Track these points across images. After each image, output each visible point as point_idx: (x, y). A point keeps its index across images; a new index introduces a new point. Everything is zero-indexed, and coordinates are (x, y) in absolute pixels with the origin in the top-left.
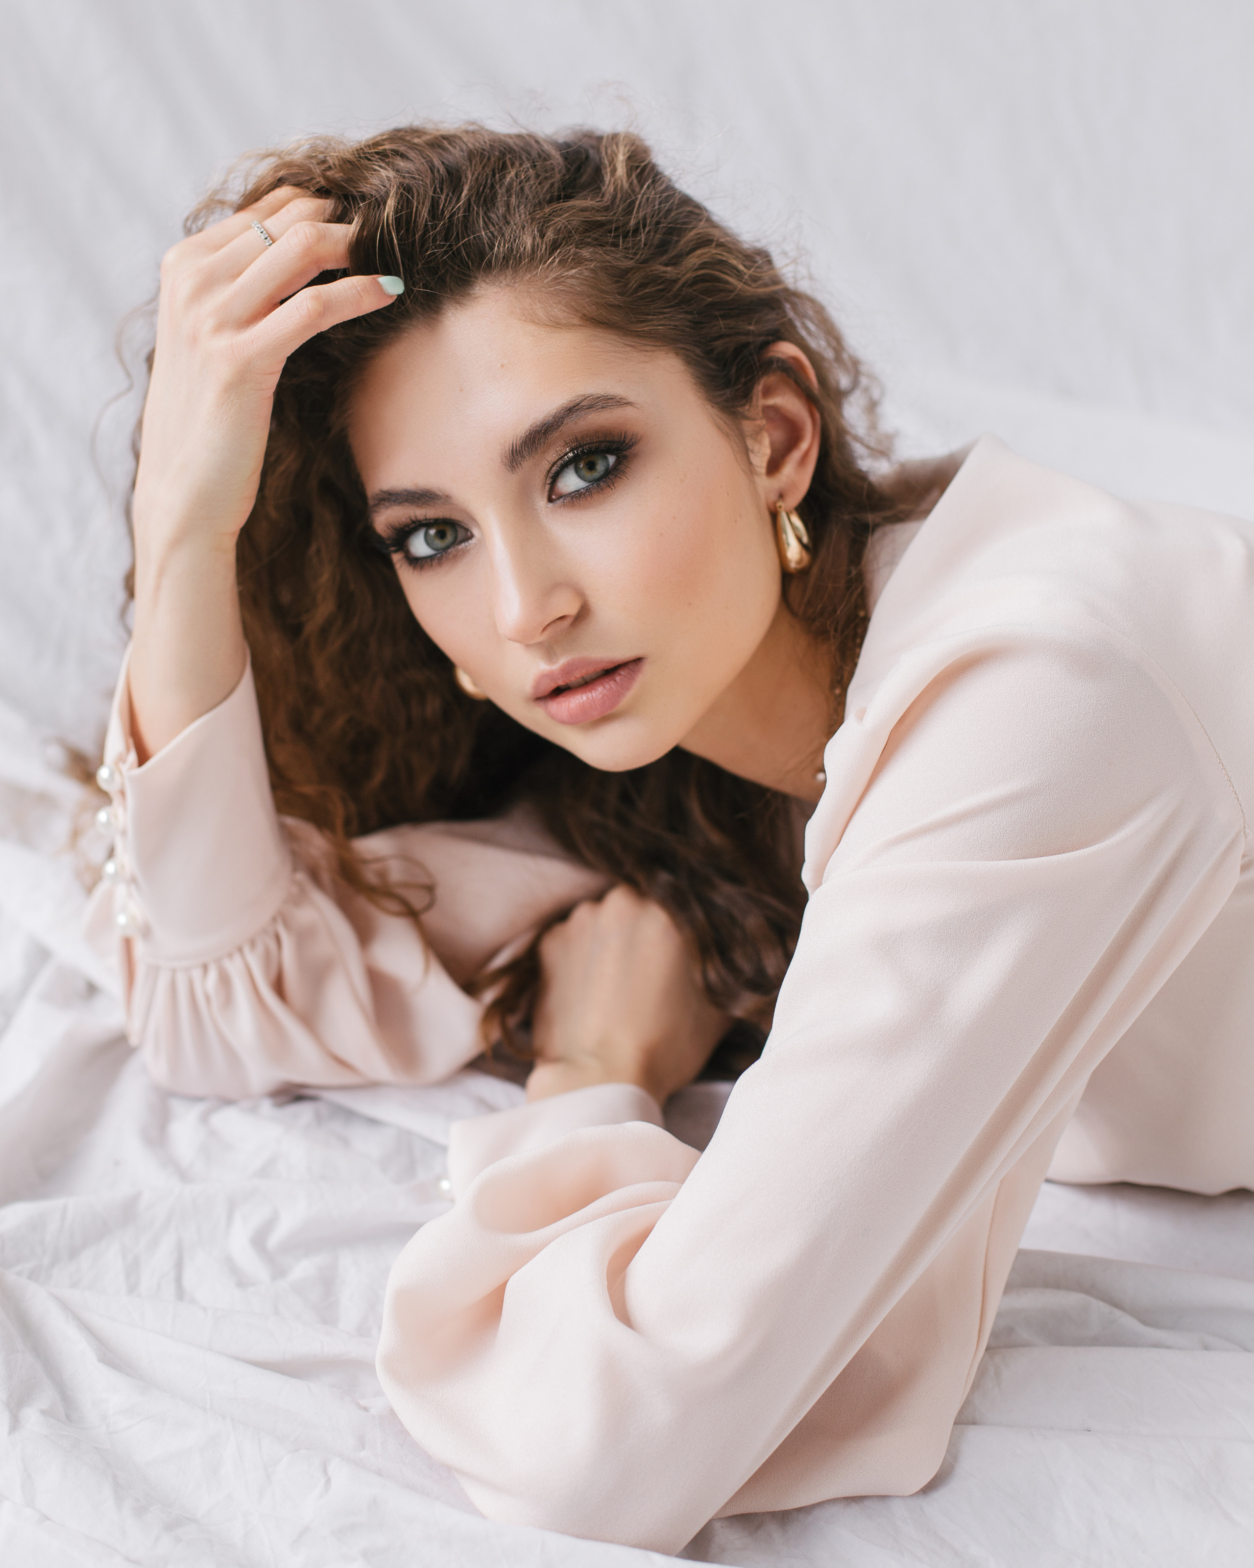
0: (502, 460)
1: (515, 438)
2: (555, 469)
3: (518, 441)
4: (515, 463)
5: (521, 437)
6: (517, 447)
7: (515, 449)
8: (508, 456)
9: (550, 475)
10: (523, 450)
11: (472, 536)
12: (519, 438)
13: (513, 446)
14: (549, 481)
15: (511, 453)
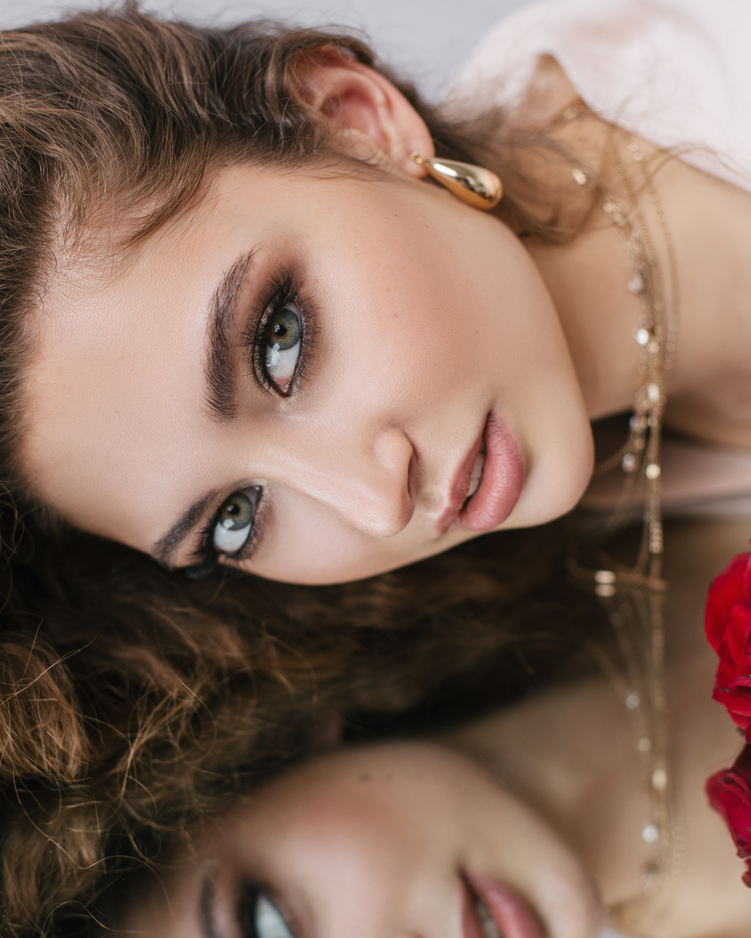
0: (214, 421)
1: (204, 395)
2: (259, 372)
3: (210, 394)
4: (227, 410)
5: (208, 388)
6: (214, 399)
7: (214, 402)
8: (216, 412)
9: (261, 380)
10: (221, 394)
11: (261, 488)
12: (207, 391)
13: (210, 402)
14: (266, 386)
15: (215, 408)
